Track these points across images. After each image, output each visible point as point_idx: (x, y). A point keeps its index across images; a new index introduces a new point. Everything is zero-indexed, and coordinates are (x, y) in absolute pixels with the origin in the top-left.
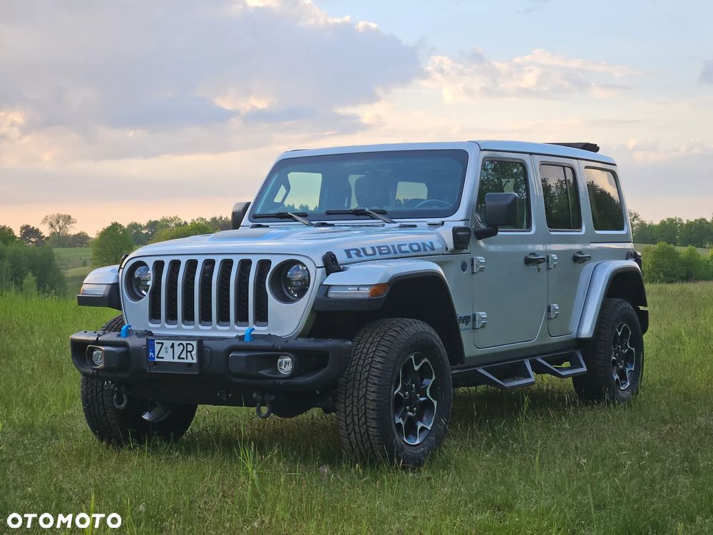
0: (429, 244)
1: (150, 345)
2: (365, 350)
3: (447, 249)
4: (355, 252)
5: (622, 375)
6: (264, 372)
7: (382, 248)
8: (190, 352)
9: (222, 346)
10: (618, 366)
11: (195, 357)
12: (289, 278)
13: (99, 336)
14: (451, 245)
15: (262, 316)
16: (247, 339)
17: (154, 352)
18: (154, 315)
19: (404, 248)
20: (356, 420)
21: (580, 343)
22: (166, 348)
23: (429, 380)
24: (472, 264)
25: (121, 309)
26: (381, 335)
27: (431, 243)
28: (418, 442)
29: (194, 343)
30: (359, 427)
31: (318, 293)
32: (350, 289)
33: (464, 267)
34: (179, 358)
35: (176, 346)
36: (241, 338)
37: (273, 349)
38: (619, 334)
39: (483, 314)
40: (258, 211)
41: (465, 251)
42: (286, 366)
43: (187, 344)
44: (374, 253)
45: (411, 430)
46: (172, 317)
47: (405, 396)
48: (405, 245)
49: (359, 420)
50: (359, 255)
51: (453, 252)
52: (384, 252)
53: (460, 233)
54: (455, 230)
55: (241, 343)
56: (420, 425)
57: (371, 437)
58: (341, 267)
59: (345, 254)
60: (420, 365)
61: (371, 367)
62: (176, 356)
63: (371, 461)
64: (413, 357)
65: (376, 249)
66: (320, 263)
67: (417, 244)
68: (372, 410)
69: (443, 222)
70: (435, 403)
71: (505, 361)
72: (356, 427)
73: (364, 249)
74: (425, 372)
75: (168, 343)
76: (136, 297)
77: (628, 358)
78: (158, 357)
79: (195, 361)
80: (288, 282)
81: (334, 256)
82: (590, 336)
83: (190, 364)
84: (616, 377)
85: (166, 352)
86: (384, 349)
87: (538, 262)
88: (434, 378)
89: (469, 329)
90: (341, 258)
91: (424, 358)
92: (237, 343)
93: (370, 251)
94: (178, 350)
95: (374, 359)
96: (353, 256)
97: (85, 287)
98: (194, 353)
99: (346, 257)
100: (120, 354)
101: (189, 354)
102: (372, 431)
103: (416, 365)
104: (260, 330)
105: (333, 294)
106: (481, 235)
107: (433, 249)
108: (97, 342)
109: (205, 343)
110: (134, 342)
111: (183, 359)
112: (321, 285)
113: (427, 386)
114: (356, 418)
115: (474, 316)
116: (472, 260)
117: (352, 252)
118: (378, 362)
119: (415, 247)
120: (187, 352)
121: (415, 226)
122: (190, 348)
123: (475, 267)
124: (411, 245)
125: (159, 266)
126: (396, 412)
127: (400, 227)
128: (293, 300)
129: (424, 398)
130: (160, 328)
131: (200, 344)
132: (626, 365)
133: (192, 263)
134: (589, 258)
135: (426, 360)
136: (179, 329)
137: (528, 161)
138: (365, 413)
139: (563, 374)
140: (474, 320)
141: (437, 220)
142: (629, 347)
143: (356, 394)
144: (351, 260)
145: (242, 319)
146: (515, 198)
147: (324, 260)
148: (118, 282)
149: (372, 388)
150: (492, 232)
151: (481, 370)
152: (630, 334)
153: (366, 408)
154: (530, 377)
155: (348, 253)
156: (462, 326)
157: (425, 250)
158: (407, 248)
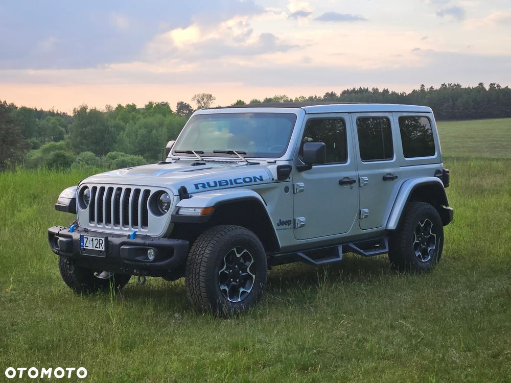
0: (259, 178)
1: (82, 238)
2: (202, 246)
3: (273, 179)
4: (202, 185)
5: (424, 252)
6: (139, 258)
7: (222, 182)
8: (101, 244)
9: (117, 241)
10: (421, 246)
11: (103, 247)
12: (161, 200)
13: (60, 230)
14: (276, 177)
15: (145, 224)
16: (132, 237)
17: (83, 242)
18: (92, 219)
19: (238, 181)
20: (194, 287)
21: (388, 233)
22: (89, 241)
23: (249, 263)
24: (294, 188)
25: (76, 214)
26: (212, 236)
27: (261, 177)
28: (239, 300)
29: (103, 239)
30: (196, 291)
31: (174, 211)
32: (190, 209)
33: (287, 189)
34: (96, 247)
35: (94, 240)
36: (129, 237)
37: (144, 244)
38: (422, 226)
39: (302, 219)
40: (178, 149)
41: (288, 179)
42: (152, 254)
43: (100, 239)
44: (216, 185)
45: (234, 292)
46: (100, 220)
47: (229, 272)
48: (240, 179)
49: (196, 287)
50: (204, 187)
51: (277, 182)
52: (223, 184)
53: (282, 170)
54: (279, 168)
55: (129, 240)
56: (242, 290)
58: (189, 195)
59: (194, 186)
60: (241, 254)
61: (203, 256)
62: (94, 246)
64: (235, 249)
65: (218, 182)
66: (177, 193)
67: (250, 178)
68: (203, 282)
69: (276, 161)
70: (254, 276)
71: (318, 247)
73: (208, 184)
74: (246, 257)
75: (90, 238)
76: (84, 207)
77: (431, 241)
78: (85, 246)
79: (103, 250)
80: (161, 203)
81: (186, 189)
82: (394, 228)
83: (101, 251)
84: (418, 254)
85: (90, 243)
87: (350, 183)
88: (253, 261)
89: (291, 228)
91: (243, 250)
92: (125, 239)
93: (212, 184)
94: (95, 242)
95: (205, 251)
96: (200, 188)
97: (59, 199)
98: (103, 245)
99: (195, 189)
100: (67, 242)
102: (204, 295)
103: (239, 253)
105: (182, 212)
106: (300, 169)
107: (261, 179)
108: (58, 234)
109: (110, 239)
110: (76, 236)
111: (98, 248)
112: (176, 206)
113: (248, 267)
115: (295, 220)
116: (294, 185)
117: (199, 185)
118: (207, 253)
119: (248, 180)
120: (100, 244)
121: (259, 163)
122: (101, 242)
123: (295, 190)
124: (244, 179)
125: (95, 189)
126: (222, 283)
127: (247, 165)
128: (164, 214)
129: (245, 274)
130: (93, 227)
131: (106, 239)
132: (428, 245)
133: (111, 189)
134: (397, 177)
135: (245, 251)
136: (104, 228)
137: (347, 118)
138: (199, 284)
139: (367, 254)
140: (295, 222)
141: (272, 160)
142: (431, 233)
143: (194, 272)
144: (198, 190)
145: (135, 223)
146: (323, 146)
147: (179, 191)
148: (75, 198)
149: (203, 269)
150: (308, 167)
151: (300, 254)
152: (432, 225)
153: (199, 281)
154: (339, 257)
155: (196, 186)
156: (284, 226)
157: (255, 181)
158: (241, 181)
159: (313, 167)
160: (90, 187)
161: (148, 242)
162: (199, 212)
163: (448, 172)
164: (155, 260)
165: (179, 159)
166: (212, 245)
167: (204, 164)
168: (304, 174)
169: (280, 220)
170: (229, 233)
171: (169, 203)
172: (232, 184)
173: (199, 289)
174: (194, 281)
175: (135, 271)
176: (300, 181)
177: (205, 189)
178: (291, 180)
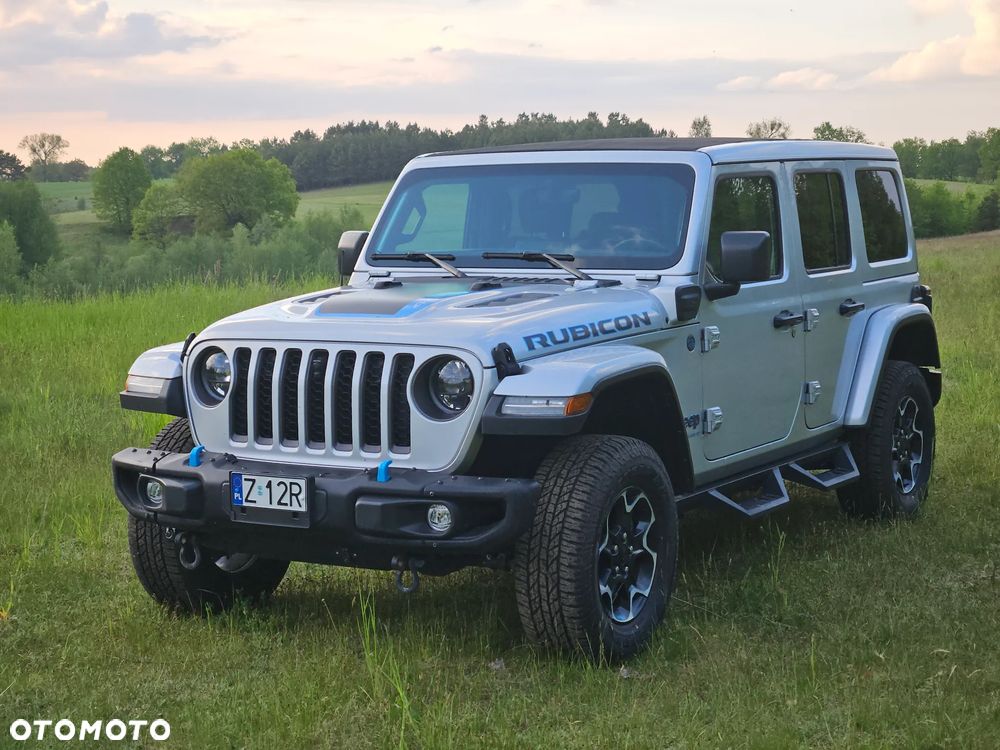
0: (642, 316)
1: (235, 481)
2: (557, 490)
3: (667, 321)
4: (538, 339)
5: (905, 472)
6: (408, 529)
7: (577, 330)
8: (296, 495)
9: (342, 488)
10: (900, 460)
11: (303, 503)
12: (442, 381)
13: (156, 460)
14: (673, 315)
15: (401, 437)
16: (381, 477)
17: (240, 492)
18: (238, 428)
19: (607, 326)
20: (544, 594)
21: (847, 433)
22: (260, 488)
23: (644, 524)
24: (703, 339)
25: (186, 416)
26: (581, 465)
27: (646, 314)
28: (631, 617)
29: (302, 483)
30: (549, 605)
31: (486, 408)
32: (535, 402)
33: (690, 344)
34: (279, 503)
35: (274, 485)
36: (372, 474)
37: (422, 494)
38: (902, 413)
39: (717, 410)
40: (379, 249)
41: (692, 321)
42: (441, 518)
43: (291, 484)
44: (567, 338)
45: (622, 600)
46: (263, 432)
47: (614, 552)
48: (609, 321)
49: (548, 594)
50: (549, 344)
51: (675, 325)
52: (579, 335)
53: (685, 297)
54: (679, 292)
55: (373, 484)
56: (633, 591)
57: (566, 619)
58: (520, 364)
59: (524, 342)
60: (636, 502)
61: (566, 516)
62: (275, 500)
63: (565, 651)
64: (624, 495)
65: (568, 331)
66: (489, 361)
67: (626, 318)
68: (568, 580)
69: (660, 277)
70: (655, 556)
72: (544, 604)
73: (551, 334)
74: (641, 513)
75: (261, 481)
76: (210, 400)
77: (914, 446)
78: (247, 500)
79: (303, 509)
80: (440, 386)
81: (510, 349)
82: (864, 422)
83: (295, 514)
84: (897, 476)
85: (260, 493)
86: (585, 489)
87: (792, 323)
88: (653, 519)
89: (699, 434)
90: (519, 349)
91: (639, 494)
92: (365, 483)
93: (560, 337)
94: (278, 491)
95: (571, 504)
96: (537, 346)
97: (131, 381)
98: (302, 496)
99: (527, 349)
100: (190, 493)
101: (293, 497)
102: (568, 611)
103: (629, 504)
104: (401, 460)
105: (509, 409)
106: (714, 294)
107: (647, 322)
108: (154, 471)
109: (319, 481)
110: (212, 475)
111: (286, 504)
112: (491, 394)
113: (644, 533)
114: (543, 591)
115: (705, 413)
116: (703, 332)
117: (534, 340)
118: (577, 509)
119: (623, 322)
120: (292, 494)
121: (618, 283)
122: (295, 490)
123: (706, 342)
124: (617, 320)
125: (243, 355)
126: (601, 577)
127: (597, 287)
128: (450, 414)
129: (639, 551)
130: (246, 449)
131: (311, 483)
132: (911, 456)
133: (293, 356)
134: (863, 307)
135: (641, 496)
137: (777, 173)
138: (558, 584)
139: (826, 484)
140: (705, 420)
141: (651, 274)
142: (915, 430)
143: (543, 556)
144: (533, 353)
146: (767, 239)
147: (495, 356)
148: (181, 377)
149: (568, 548)
150: (730, 289)
151: (715, 493)
152: (917, 410)
153: (559, 578)
154: (782, 495)
155: (529, 342)
156: (688, 431)
157: (637, 325)
158: (612, 326)
159: (742, 286)
160: (229, 349)
162: (559, 408)
163: (930, 291)
164: (452, 533)
165: (390, 273)
166: (586, 488)
168: (723, 308)
170: (617, 456)
171: (468, 386)
172: (595, 333)
173: (559, 597)
174: (542, 580)
175: (394, 561)
177: (548, 350)
178: (699, 319)
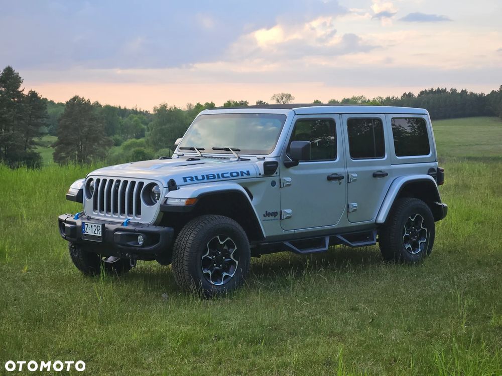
0: (246, 172)
1: (83, 225)
2: (187, 233)
3: (260, 174)
4: (190, 178)
5: (415, 245)
7: (209, 176)
9: (112, 227)
10: (411, 239)
11: (101, 233)
12: (153, 192)
13: (67, 217)
14: (262, 172)
15: (138, 212)
16: (125, 224)
17: (84, 229)
18: (95, 208)
19: (225, 175)
21: (379, 227)
22: (89, 227)
23: (232, 249)
24: (280, 183)
25: (83, 203)
26: (197, 224)
27: (248, 172)
28: (222, 283)
29: (100, 226)
31: (162, 202)
32: (176, 200)
33: (273, 184)
35: (93, 226)
36: (123, 224)
37: (134, 231)
38: (413, 220)
39: (289, 211)
41: (275, 174)
42: (141, 240)
43: (97, 226)
44: (203, 178)
45: (217, 276)
46: (102, 209)
47: (213, 258)
48: (227, 173)
49: (180, 270)
50: (192, 180)
51: (264, 176)
52: (210, 178)
53: (268, 165)
54: (266, 164)
55: (122, 227)
56: (224, 274)
58: (178, 187)
59: (182, 179)
60: (224, 241)
61: (187, 242)
62: (93, 232)
64: (218, 237)
65: (205, 177)
66: (166, 185)
67: (237, 172)
68: (186, 265)
69: (265, 158)
70: (237, 262)
71: (305, 238)
73: (196, 177)
74: (229, 245)
75: (90, 225)
76: (89, 197)
77: (422, 234)
78: (86, 232)
79: (100, 235)
81: (175, 181)
82: (383, 222)
83: (99, 237)
84: (408, 246)
85: (89, 229)
87: (339, 178)
88: (236, 248)
89: (276, 219)
90: (178, 182)
91: (227, 238)
92: (119, 226)
93: (200, 178)
94: (94, 228)
96: (188, 181)
97: (71, 190)
98: (100, 231)
99: (183, 182)
100: (72, 229)
101: (98, 231)
104: (138, 219)
105: (170, 202)
106: (288, 165)
107: (248, 173)
108: (65, 221)
109: (106, 225)
110: (79, 222)
111: (96, 233)
112: (164, 197)
113: (231, 253)
115: (281, 212)
116: (280, 180)
117: (187, 179)
119: (235, 174)
121: (249, 160)
122: (99, 228)
123: (282, 184)
124: (231, 174)
125: (98, 180)
126: (205, 267)
127: (238, 161)
128: (155, 204)
129: (229, 260)
130: (97, 215)
131: (103, 225)
132: (419, 239)
133: (111, 181)
134: (387, 174)
135: (229, 238)
136: (105, 216)
137: (337, 119)
138: (183, 267)
139: (354, 245)
140: (281, 214)
141: (261, 157)
142: (422, 227)
143: (179, 257)
144: (186, 183)
145: (130, 212)
146: (309, 144)
147: (168, 183)
148: (83, 189)
149: (186, 254)
150: (295, 164)
151: (287, 244)
152: (423, 219)
153: (183, 264)
154: (325, 247)
155: (185, 179)
156: (271, 218)
157: (242, 175)
158: (229, 175)
159: (299, 163)
160: (95, 179)
161: (138, 229)
162: (183, 203)
163: (443, 170)
164: (143, 245)
165: (183, 155)
166: (196, 233)
167: (199, 159)
168: (292, 170)
169: (266, 212)
170: (212, 222)
171: (159, 194)
172: (219, 177)
173: (183, 272)
174: (179, 265)
175: (127, 254)
176: (287, 176)
177: (193, 182)
178: (278, 174)
